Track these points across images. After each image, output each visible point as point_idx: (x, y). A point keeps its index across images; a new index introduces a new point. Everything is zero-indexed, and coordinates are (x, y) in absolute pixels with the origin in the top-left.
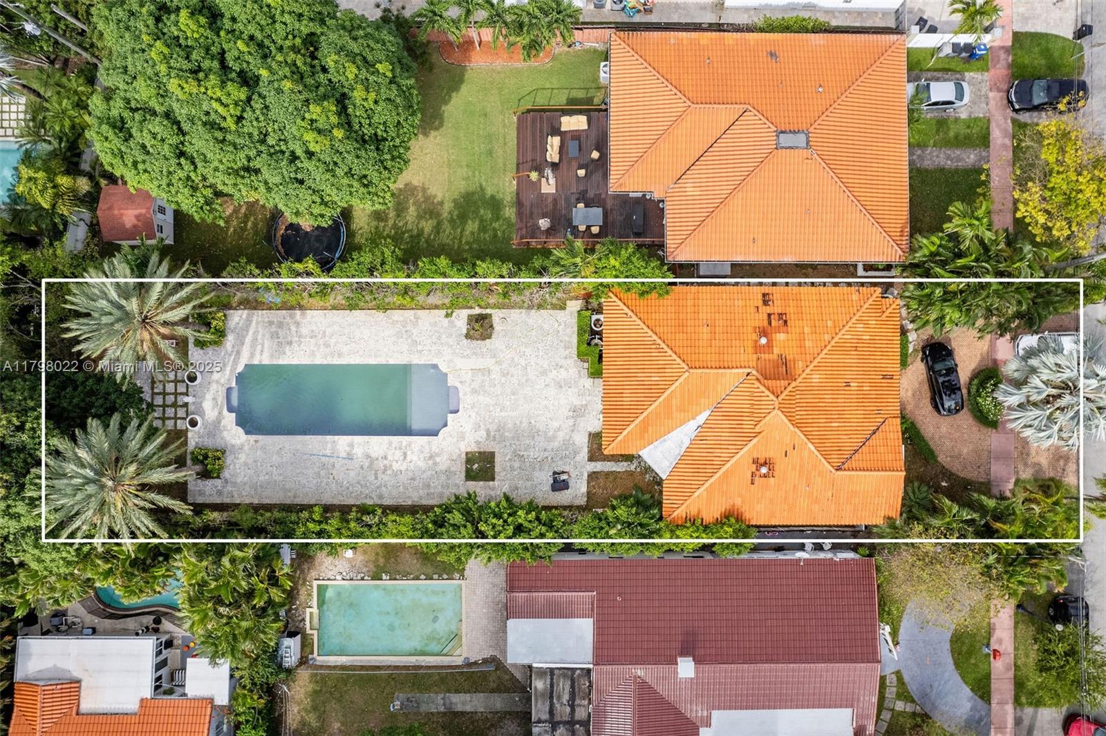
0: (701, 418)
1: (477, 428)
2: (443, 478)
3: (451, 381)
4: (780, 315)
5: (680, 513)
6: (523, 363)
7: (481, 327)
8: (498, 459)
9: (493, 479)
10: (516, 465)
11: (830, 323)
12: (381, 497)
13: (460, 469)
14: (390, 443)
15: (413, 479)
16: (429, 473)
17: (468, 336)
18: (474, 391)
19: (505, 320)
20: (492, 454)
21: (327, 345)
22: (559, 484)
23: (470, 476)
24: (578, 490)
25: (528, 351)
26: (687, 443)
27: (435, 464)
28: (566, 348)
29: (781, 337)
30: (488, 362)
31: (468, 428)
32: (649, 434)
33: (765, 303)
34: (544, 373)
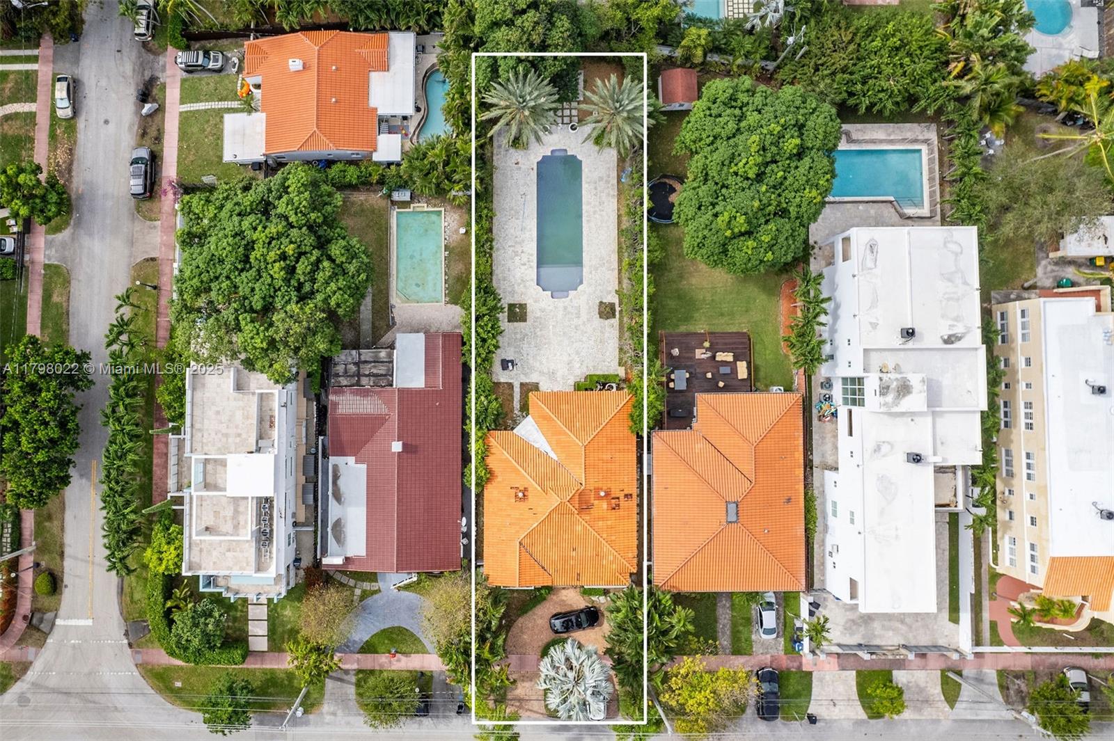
0: (552, 455)
1: (542, 310)
2: (510, 289)
3: (572, 293)
4: (618, 505)
5: (493, 442)
6: (584, 339)
7: (607, 311)
8: (522, 324)
9: (509, 321)
10: (518, 336)
11: (613, 538)
12: (498, 249)
13: (516, 300)
14: (532, 255)
15: (509, 270)
16: (513, 280)
17: (601, 302)
18: (565, 308)
19: (611, 328)
20: (525, 320)
21: (595, 212)
22: (505, 364)
23: (511, 306)
24: (503, 377)
25: (592, 342)
26: (536, 446)
27: (519, 284)
28: (594, 367)
29: (605, 505)
30: (584, 316)
31: (542, 305)
32: (542, 421)
33: (626, 496)
34: (578, 353)
